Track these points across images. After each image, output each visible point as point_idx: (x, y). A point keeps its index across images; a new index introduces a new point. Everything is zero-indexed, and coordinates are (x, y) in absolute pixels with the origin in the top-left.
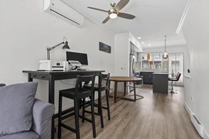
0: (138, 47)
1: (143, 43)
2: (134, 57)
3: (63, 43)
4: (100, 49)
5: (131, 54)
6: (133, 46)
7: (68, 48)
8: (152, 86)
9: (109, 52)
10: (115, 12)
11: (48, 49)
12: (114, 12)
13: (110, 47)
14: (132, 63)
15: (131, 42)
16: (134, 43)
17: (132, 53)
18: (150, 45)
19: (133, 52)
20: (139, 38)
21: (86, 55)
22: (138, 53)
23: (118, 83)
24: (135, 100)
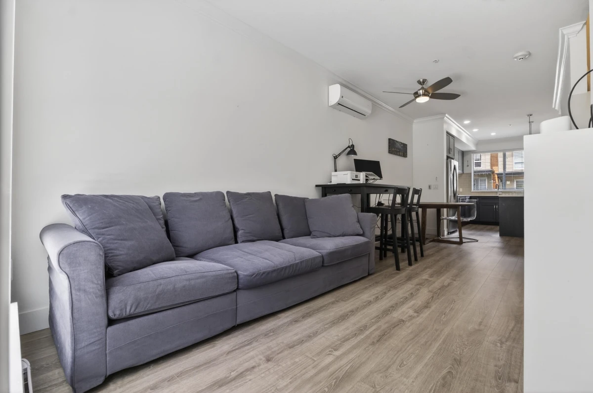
0: (464, 139)
1: (475, 130)
2: (455, 163)
3: (349, 147)
4: (390, 152)
5: (448, 157)
6: (452, 140)
7: (355, 153)
8: (498, 228)
9: (405, 155)
10: (426, 93)
11: (334, 157)
12: (424, 95)
13: (405, 146)
14: (451, 176)
15: (447, 133)
16: (454, 133)
17: (450, 156)
18: (493, 134)
19: (452, 153)
20: (467, 122)
21: (378, 162)
22: (463, 154)
23: (428, 210)
24: (461, 243)
